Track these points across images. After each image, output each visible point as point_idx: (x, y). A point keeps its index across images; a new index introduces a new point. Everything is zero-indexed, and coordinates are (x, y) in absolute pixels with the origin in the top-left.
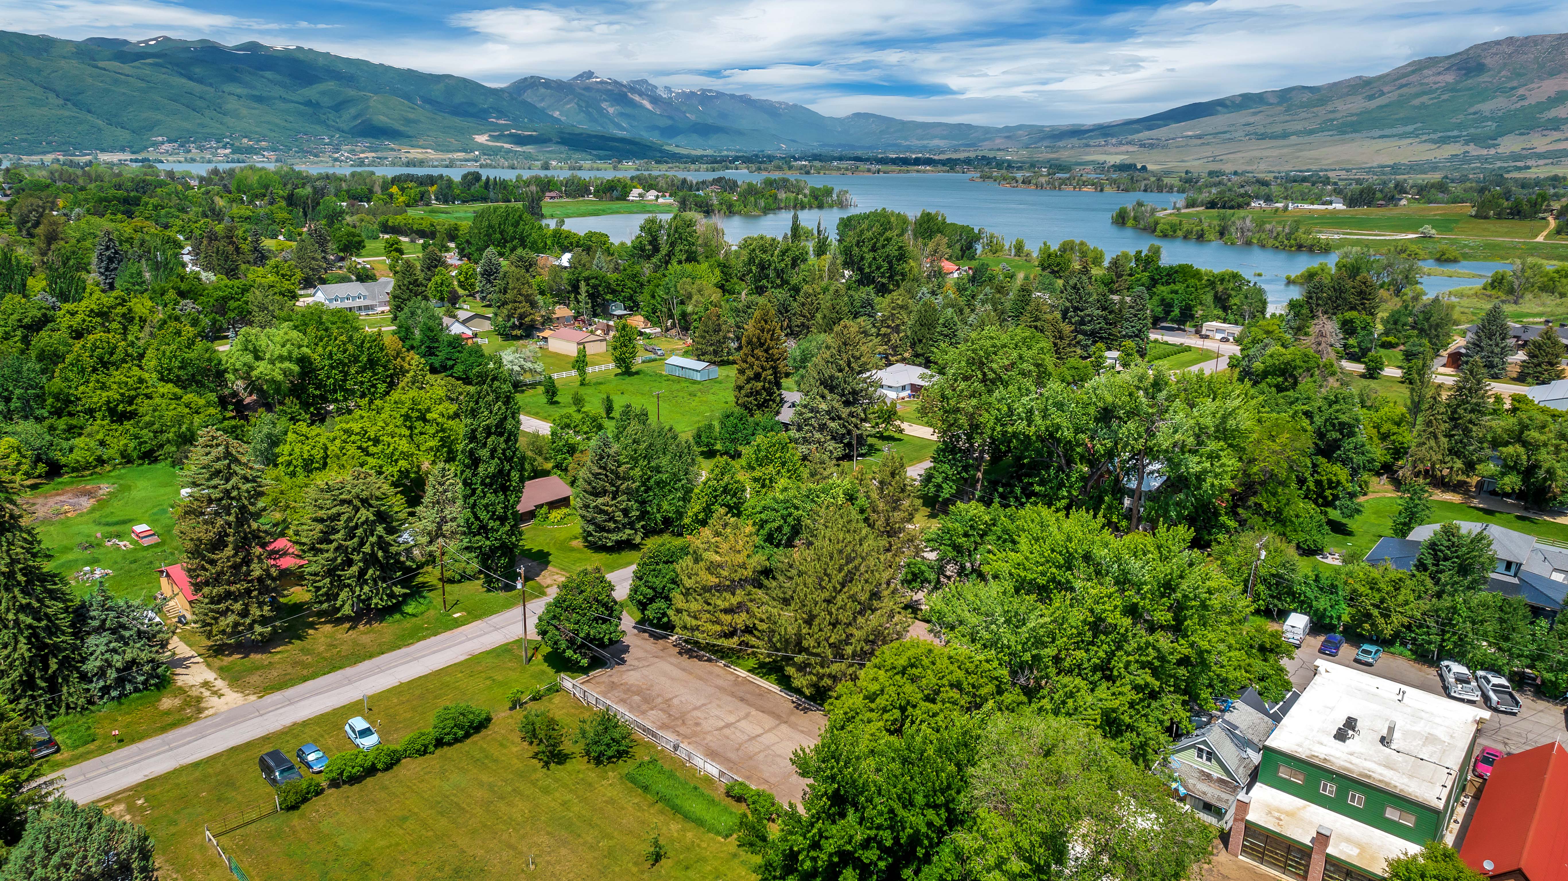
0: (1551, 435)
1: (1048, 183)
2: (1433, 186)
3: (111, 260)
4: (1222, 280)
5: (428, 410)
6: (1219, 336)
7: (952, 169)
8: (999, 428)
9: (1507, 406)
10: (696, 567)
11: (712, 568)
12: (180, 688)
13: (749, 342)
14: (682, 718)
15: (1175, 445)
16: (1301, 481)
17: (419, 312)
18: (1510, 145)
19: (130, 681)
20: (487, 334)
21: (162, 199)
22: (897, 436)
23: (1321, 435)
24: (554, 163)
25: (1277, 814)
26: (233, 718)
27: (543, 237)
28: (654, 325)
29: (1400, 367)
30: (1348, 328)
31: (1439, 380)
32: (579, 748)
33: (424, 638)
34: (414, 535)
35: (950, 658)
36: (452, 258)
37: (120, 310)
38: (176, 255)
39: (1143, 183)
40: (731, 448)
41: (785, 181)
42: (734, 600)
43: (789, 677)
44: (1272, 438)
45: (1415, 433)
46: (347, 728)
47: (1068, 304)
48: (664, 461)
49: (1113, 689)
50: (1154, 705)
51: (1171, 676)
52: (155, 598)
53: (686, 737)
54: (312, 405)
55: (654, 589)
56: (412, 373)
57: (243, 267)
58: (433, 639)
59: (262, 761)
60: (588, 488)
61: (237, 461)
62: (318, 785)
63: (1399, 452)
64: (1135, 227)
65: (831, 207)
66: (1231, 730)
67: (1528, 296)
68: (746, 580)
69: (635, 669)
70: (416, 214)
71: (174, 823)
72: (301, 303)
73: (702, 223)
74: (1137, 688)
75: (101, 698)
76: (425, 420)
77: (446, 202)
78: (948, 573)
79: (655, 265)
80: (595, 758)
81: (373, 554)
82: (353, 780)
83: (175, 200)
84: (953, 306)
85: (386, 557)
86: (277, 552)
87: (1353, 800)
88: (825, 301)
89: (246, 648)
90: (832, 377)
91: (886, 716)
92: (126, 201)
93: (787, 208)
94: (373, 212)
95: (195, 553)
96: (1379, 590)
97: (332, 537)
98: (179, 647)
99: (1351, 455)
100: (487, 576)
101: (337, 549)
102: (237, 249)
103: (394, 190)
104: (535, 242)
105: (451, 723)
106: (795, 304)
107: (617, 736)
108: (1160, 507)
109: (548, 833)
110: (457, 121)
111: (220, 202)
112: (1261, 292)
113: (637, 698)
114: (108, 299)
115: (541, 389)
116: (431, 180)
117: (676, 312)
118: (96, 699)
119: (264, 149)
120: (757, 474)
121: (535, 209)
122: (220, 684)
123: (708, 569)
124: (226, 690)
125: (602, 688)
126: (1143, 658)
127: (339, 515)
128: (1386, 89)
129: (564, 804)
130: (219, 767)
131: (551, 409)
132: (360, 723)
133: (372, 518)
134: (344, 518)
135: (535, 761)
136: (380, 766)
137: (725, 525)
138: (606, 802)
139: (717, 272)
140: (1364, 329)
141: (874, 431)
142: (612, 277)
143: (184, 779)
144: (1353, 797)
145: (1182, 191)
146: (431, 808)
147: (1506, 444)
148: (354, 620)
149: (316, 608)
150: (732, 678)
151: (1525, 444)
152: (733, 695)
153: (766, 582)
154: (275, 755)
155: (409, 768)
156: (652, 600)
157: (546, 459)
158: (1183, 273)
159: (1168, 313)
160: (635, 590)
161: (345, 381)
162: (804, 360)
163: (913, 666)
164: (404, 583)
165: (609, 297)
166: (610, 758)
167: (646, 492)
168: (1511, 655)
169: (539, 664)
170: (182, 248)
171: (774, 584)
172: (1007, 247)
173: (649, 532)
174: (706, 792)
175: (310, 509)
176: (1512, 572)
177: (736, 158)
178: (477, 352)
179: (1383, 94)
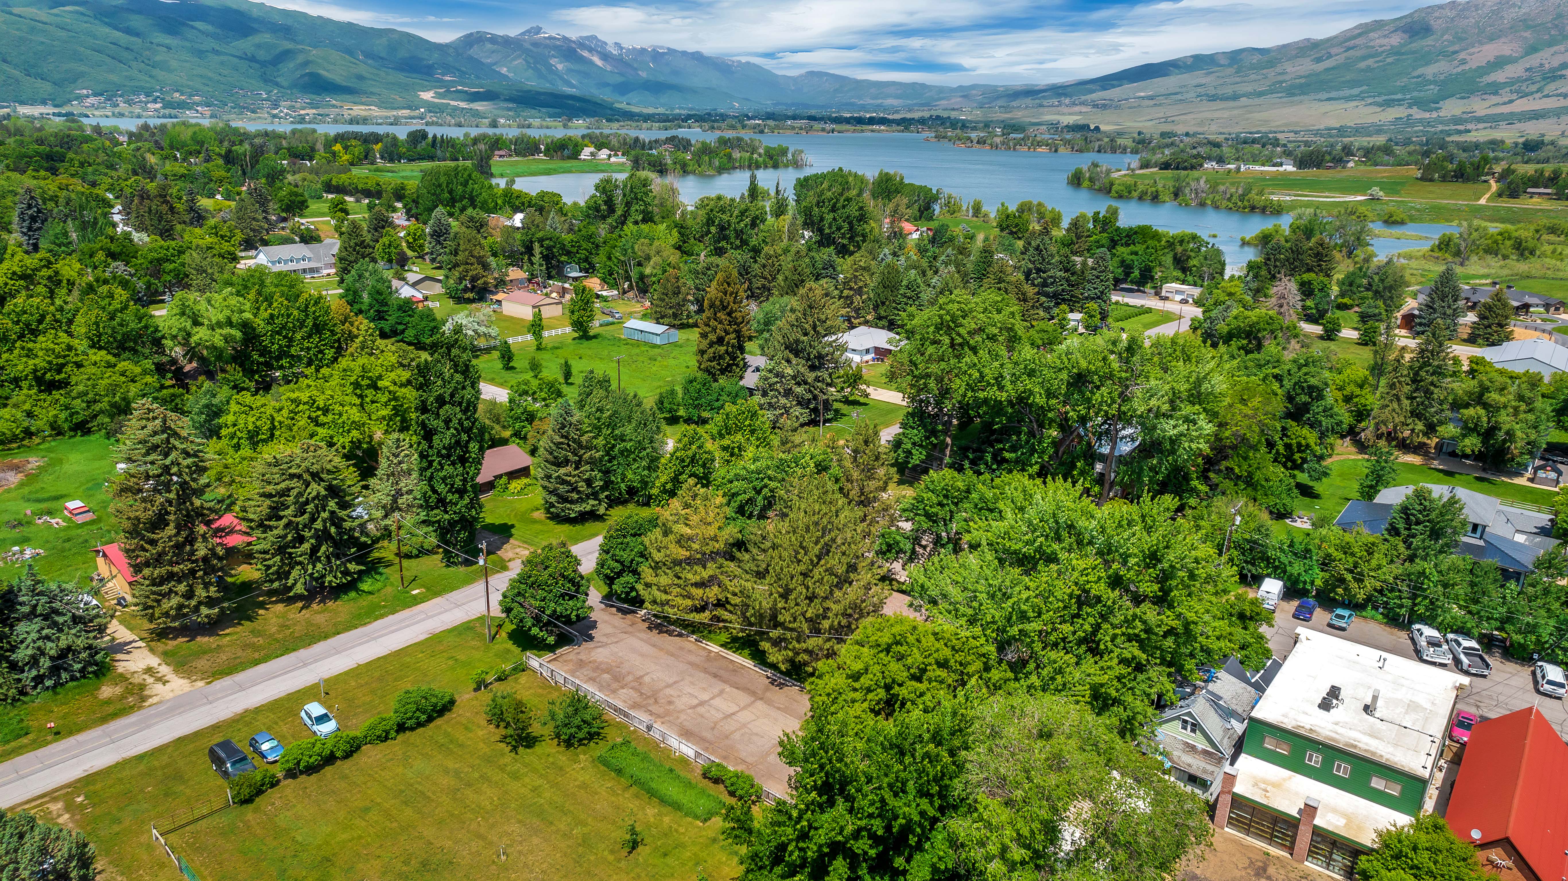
0: (1511, 397)
1: (1003, 143)
2: (1379, 148)
3: (33, 219)
4: (1181, 242)
5: (380, 377)
6: (1178, 298)
7: (907, 129)
8: (969, 394)
9: (1465, 368)
10: (665, 540)
11: (681, 541)
12: (121, 675)
13: (712, 305)
14: (654, 696)
15: (1150, 410)
16: (1271, 445)
17: (367, 274)
18: (1452, 108)
19: (66, 670)
20: (437, 297)
21: (88, 155)
22: (862, 400)
23: (1290, 398)
24: (502, 121)
25: (1263, 786)
26: (180, 705)
27: (494, 196)
28: (611, 287)
29: (1355, 329)
30: (1306, 290)
31: (1401, 343)
32: (547, 731)
33: (382, 616)
34: (368, 508)
35: (935, 634)
36: (399, 218)
37: (45, 272)
38: (105, 215)
39: (1097, 144)
40: (695, 413)
41: (739, 139)
42: (706, 574)
43: (764, 652)
44: (1243, 401)
45: (1378, 395)
46: (303, 714)
47: (1031, 266)
48: (628, 429)
49: (1101, 664)
50: (1141, 677)
51: (1157, 648)
52: (92, 579)
53: (658, 716)
54: (257, 372)
55: (622, 563)
56: (361, 338)
57: (179, 227)
58: (391, 618)
59: (212, 752)
60: (550, 457)
61: (176, 435)
62: (273, 776)
63: (1361, 414)
64: (1090, 188)
65: (786, 166)
66: (1215, 701)
67: (1474, 258)
68: (717, 553)
69: (604, 645)
70: (361, 174)
71: (118, 821)
72: (242, 265)
73: (657, 183)
74: (1123, 661)
75: (35, 687)
76: (376, 388)
77: (391, 160)
78: (924, 543)
79: (610, 225)
80: (565, 741)
81: (325, 530)
82: (311, 770)
83: (102, 157)
84: (915, 268)
85: (340, 534)
86: (222, 530)
87: (1338, 770)
88: (787, 262)
89: (191, 631)
90: (797, 341)
91: (870, 696)
92: (49, 157)
93: (741, 167)
94: (315, 171)
95: (133, 533)
96: (1353, 555)
97: (282, 513)
98: (118, 631)
99: (1320, 418)
100: (446, 552)
101: (287, 526)
102: (172, 209)
103: (338, 147)
104: (485, 202)
105: (413, 707)
106: (756, 266)
107: (588, 717)
108: (1133, 472)
109: (520, 822)
110: (401, 77)
111: (152, 159)
112: (1219, 252)
113: (606, 676)
114: (32, 261)
115: (496, 354)
116: (376, 138)
117: (634, 274)
118: (28, 689)
119: (198, 105)
120: (726, 442)
121: (483, 167)
122: (164, 670)
123: (678, 542)
124: (171, 676)
125: (570, 666)
126: (1130, 631)
127: (289, 490)
128: (1333, 51)
129: (534, 789)
130: (165, 759)
131: (508, 375)
132: (316, 709)
133: (323, 493)
134: (294, 493)
135: (503, 745)
136: (339, 754)
137: (694, 497)
138: (579, 787)
139: (675, 233)
140: (1321, 290)
141: (839, 396)
142: (567, 238)
143: (127, 773)
144: (1339, 767)
145: (1135, 152)
146: (395, 797)
147: (1467, 406)
148: (308, 598)
149: (266, 587)
150: (705, 653)
151: (1485, 406)
152: (705, 671)
153: (738, 555)
154: (226, 745)
155: (370, 755)
156: (619, 574)
157: (504, 427)
158: (1142, 234)
159: (1127, 274)
160: (602, 564)
161: (289, 347)
162: (767, 323)
163: (898, 643)
164: (359, 560)
165: (564, 258)
166: (581, 740)
167: (610, 461)
168: (1480, 618)
169: (503, 642)
170: (112, 207)
171: (747, 557)
172: (964, 208)
173: (614, 502)
174: (682, 774)
175: (257, 484)
176: (1478, 535)
177: (689, 117)
178: (429, 315)
179: (1330, 56)
